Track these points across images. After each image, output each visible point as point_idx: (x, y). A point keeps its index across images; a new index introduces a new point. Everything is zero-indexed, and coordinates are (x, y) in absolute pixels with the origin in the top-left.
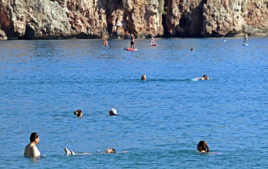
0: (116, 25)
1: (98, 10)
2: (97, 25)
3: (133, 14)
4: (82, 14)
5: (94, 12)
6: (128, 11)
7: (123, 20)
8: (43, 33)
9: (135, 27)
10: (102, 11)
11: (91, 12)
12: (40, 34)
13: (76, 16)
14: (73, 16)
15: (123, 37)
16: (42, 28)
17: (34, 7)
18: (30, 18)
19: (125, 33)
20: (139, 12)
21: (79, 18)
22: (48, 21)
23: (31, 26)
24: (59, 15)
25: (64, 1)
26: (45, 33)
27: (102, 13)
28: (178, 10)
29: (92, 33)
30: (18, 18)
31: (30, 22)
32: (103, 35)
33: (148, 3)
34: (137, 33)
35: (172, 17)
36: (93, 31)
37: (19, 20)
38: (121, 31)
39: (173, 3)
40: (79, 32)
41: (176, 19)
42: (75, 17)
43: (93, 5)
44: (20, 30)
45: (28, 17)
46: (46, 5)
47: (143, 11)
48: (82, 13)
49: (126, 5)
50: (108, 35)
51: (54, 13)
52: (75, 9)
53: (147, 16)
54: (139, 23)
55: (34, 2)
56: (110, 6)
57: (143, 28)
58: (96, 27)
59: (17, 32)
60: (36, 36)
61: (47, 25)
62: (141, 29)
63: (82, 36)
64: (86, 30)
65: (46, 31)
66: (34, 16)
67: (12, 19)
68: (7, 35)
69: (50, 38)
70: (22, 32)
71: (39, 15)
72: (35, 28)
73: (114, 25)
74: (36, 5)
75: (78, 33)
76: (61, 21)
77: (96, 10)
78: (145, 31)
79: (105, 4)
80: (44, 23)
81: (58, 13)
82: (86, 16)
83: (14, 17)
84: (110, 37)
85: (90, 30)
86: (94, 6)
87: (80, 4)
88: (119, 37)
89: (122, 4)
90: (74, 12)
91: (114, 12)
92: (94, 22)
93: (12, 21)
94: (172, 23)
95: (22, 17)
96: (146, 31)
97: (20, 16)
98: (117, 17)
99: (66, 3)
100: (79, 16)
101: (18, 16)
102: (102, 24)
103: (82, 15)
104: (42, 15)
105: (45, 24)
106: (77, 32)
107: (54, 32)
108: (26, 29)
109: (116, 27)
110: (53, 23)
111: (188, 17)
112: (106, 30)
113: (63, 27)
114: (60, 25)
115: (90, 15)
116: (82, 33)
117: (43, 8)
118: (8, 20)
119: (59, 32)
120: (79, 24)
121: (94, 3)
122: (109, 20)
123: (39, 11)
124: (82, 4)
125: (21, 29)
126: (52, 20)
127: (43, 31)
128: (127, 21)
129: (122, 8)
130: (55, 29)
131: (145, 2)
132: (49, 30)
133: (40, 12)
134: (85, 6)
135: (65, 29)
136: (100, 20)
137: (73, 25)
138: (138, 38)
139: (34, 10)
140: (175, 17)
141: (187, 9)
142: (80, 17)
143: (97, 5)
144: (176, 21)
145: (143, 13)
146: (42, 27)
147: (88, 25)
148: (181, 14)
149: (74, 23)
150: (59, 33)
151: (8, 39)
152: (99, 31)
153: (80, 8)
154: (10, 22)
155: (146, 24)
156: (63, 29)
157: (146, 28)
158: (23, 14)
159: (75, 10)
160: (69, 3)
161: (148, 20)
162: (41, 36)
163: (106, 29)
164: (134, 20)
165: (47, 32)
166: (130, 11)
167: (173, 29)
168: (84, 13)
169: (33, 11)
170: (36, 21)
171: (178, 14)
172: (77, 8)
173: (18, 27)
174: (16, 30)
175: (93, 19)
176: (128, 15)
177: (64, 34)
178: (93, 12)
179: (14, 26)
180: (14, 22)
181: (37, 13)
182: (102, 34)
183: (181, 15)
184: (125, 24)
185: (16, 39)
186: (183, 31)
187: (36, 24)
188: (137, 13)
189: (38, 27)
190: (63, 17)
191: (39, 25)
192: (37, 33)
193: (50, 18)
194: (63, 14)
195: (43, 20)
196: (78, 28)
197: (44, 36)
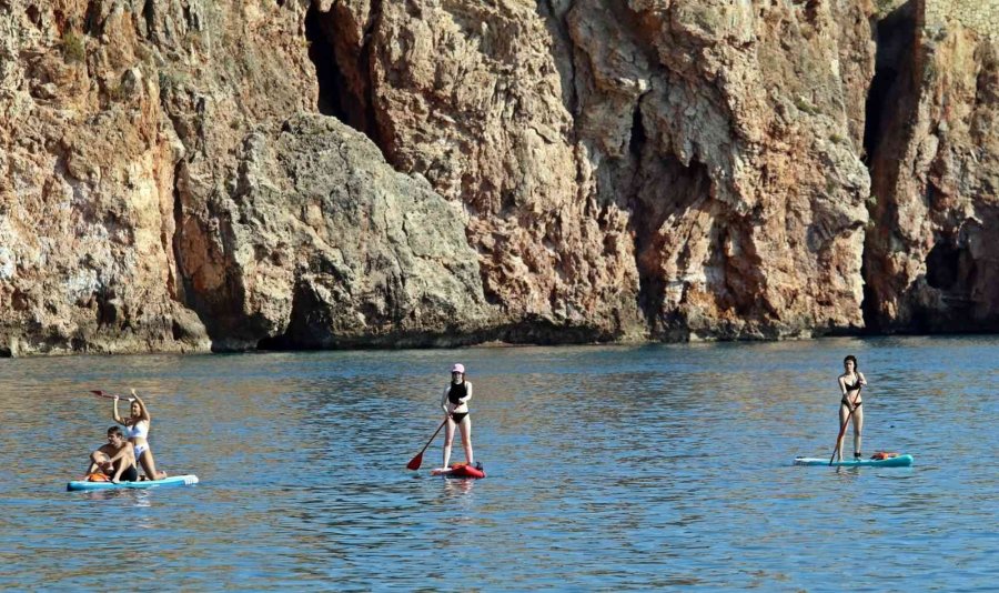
0: (680, 281)
1: (599, 211)
2: (598, 281)
3: (757, 229)
4: (530, 232)
5: (582, 222)
6: (736, 214)
7: (711, 256)
8: (368, 320)
9: (765, 286)
10: (617, 215)
11: (570, 216)
12: (359, 325)
13: (506, 239)
14: (489, 241)
15: (714, 333)
16: (364, 296)
17: (328, 198)
18: (311, 250)
19: (720, 317)
20: (782, 219)
21: (516, 247)
22: (396, 262)
23: (314, 286)
24: (436, 234)
25: (450, 173)
26: (382, 319)
27: (616, 226)
28: (925, 210)
29: (576, 317)
30: (260, 251)
31: (313, 268)
32: (622, 324)
33: (824, 180)
34: (774, 315)
35: (895, 245)
36: (578, 309)
37: (266, 259)
38: (701, 308)
39: (900, 176)
40: (518, 315)
41: (913, 250)
42: (498, 242)
43: (577, 188)
44: (271, 305)
45: (305, 243)
46: (384, 192)
47: (803, 213)
48: (528, 227)
49: (724, 190)
50: (645, 325)
51: (414, 225)
52: (498, 207)
53: (821, 236)
54: (784, 270)
55: (327, 177)
56: (653, 194)
57: (800, 291)
58: (594, 290)
59: (258, 315)
60: (337, 333)
61: (388, 281)
62: (795, 295)
63: (531, 333)
64: (548, 302)
65: (386, 309)
66: (330, 241)
67: (236, 254)
68: (211, 333)
69: (399, 343)
70: (278, 315)
71: (351, 238)
72: (336, 295)
73: (673, 278)
74: (338, 192)
75: (511, 320)
76: (446, 262)
77: (587, 213)
78: (813, 305)
79: (626, 182)
80: (373, 271)
81: (432, 227)
82: (546, 239)
83: (242, 248)
84: (654, 333)
85: (566, 302)
86: (580, 192)
87: (523, 182)
88: (693, 337)
89: (708, 182)
90: (493, 223)
91: (672, 218)
92: (585, 265)
93: (237, 265)
94: (897, 268)
95: (280, 245)
96: (817, 307)
97: (272, 239)
98: (683, 242)
99: (456, 182)
100: (517, 238)
101: (260, 241)
102: (620, 274)
103: (528, 236)
104: (366, 238)
105: (378, 277)
106: (506, 312)
107: (418, 312)
108: (294, 303)
109: (679, 289)
110: (416, 272)
111: (964, 243)
112: (634, 301)
113: (459, 290)
114: (447, 282)
115: (563, 233)
116: (533, 316)
117: (368, 203)
118: (213, 263)
119: (441, 313)
120: (515, 275)
121: (580, 178)
122: (645, 257)
123: (349, 218)
124: (531, 183)
125: (275, 301)
126: (410, 258)
127: (369, 309)
128: (727, 258)
129: (708, 202)
130: (425, 300)
131: (809, 173)
132: (397, 307)
133: (355, 224)
134: (542, 194)
135: (465, 301)
136: (611, 258)
137: (490, 281)
138: (780, 338)
139: (328, 215)
140: (907, 244)
141: (963, 207)
142: (522, 245)
143: (591, 189)
144: (912, 262)
145: (802, 222)
146: (364, 293)
147: (556, 279)
148: (936, 227)
149: (493, 274)
150: (442, 319)
151: (216, 351)
152: (606, 308)
153: (522, 201)
154: (226, 269)
155: (814, 274)
156: (457, 300)
157: (815, 292)
158: (282, 233)
159: (497, 212)
160: (472, 181)
161: (825, 256)
162: (361, 334)
163: (637, 299)
164: (762, 256)
165: (390, 313)
166: (743, 214)
167: (900, 295)
168: (536, 226)
169: (323, 215)
170: (339, 265)
171: (922, 227)
172: (509, 201)
173: (263, 295)
174: (253, 308)
175: (580, 254)
176: (734, 232)
177: (462, 324)
178: (576, 223)
179: (242, 290)
180: (246, 269)
181: (341, 228)
182: (617, 320)
183: (935, 232)
184: (718, 275)
185: (252, 350)
186: (942, 306)
187: (340, 277)
188: (775, 222)
189: (349, 291)
190: (454, 247)
191: (351, 282)
192: (342, 319)
193: (400, 248)
194: (452, 233)
195: (369, 261)
196: (514, 295)
197: (375, 331)
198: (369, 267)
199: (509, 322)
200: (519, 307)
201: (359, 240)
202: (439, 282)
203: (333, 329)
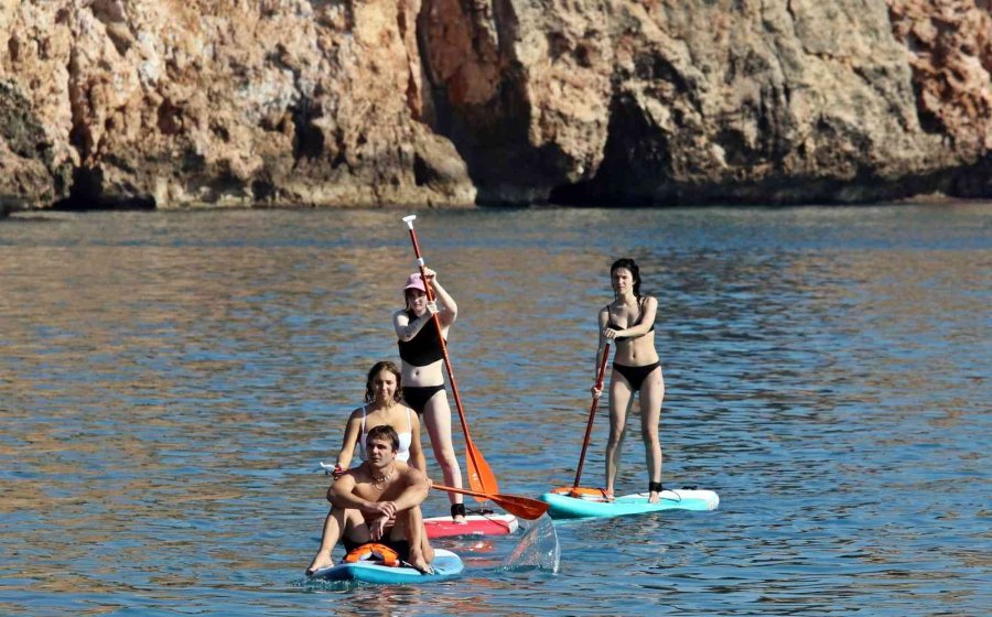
8: (729, 158)
12: (714, 165)
13: (954, 27)
14: (926, 31)
16: (723, 119)
18: (638, 43)
21: (971, 41)
22: (774, 63)
23: (644, 102)
24: (842, 18)
26: (752, 156)
30: (557, 43)
31: (641, 71)
37: (566, 56)
40: (972, 152)
42: (941, 32)
44: (572, 131)
45: (628, 32)
59: (552, 148)
60: (679, 177)
61: (763, 94)
65: (759, 140)
66: (668, 27)
67: (519, 49)
68: (476, 175)
69: (779, 195)
70: (584, 147)
71: (704, 24)
72: (677, 116)
75: (960, 159)
76: (857, 63)
80: (739, 78)
81: (835, 7)
83: (528, 38)
93: (519, 65)
95: (590, 33)
97: (577, 24)
100: (971, 25)
101: (556, 27)
104: (728, 24)
105: (747, 87)
106: (953, 146)
107: (811, 146)
108: (610, 128)
110: (808, 79)
113: (877, 109)
114: (858, 97)
118: (480, 61)
119: (848, 147)
120: (968, 86)
125: (580, 124)
126: (799, 56)
127: (731, 139)
130: (822, 125)
132: (777, 136)
135: (888, 128)
137: (927, 96)
142: (979, 38)
146: (723, 113)
149: (932, 85)
150: (849, 156)
151: (486, 203)
154: (502, 72)
156: (874, 126)
158: (593, 14)
162: (718, 179)
165: (766, 145)
170: (684, 67)
173: (560, 114)
174: (544, 135)
177: (882, 165)
179: (527, 106)
180: (534, 73)
181: (687, 8)
185: (541, 203)
187: (685, 86)
189: (699, 109)
190: (869, 40)
191: (702, 96)
192: (687, 154)
193: (783, 41)
194: (868, 17)
195: (732, 61)
196: (966, 120)
197: (740, 175)
198: (732, 71)
199: (956, 164)
200: (973, 139)
201: (716, 28)
202: (846, 97)
203: (671, 169)
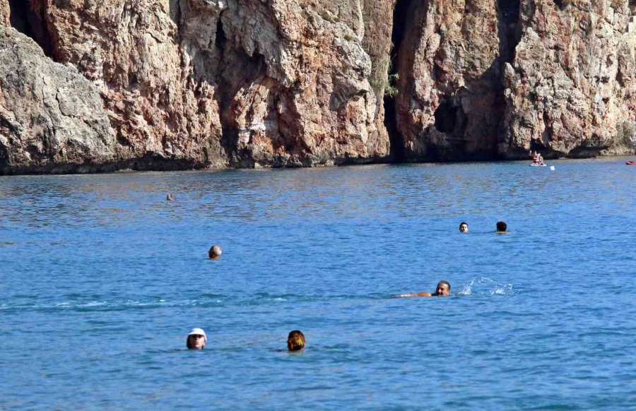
0: (248, 130)
1: (195, 86)
2: (193, 130)
3: (297, 96)
4: (149, 100)
5: (183, 93)
6: (284, 86)
7: (269, 113)
8: (32, 156)
9: (303, 133)
10: (207, 88)
11: (175, 91)
12: (26, 159)
13: (132, 104)
14: (121, 105)
15: (271, 162)
16: (29, 141)
17: (5, 79)
19: (275, 152)
20: (314, 89)
21: (139, 109)
22: (49, 120)
24: (79, 101)
25: (95, 62)
26: (41, 156)
27: (207, 95)
28: (433, 82)
29: (179, 153)
32: (209, 157)
33: (340, 64)
34: (308, 150)
35: (414, 104)
36: (180, 148)
38: (262, 146)
39: (416, 60)
40: (141, 152)
41: (425, 108)
42: (126, 106)
43: (181, 71)
46: (42, 75)
47: (327, 85)
48: (147, 96)
49: (275, 71)
50: (226, 157)
51: (64, 96)
52: (127, 83)
53: (339, 99)
54: (316, 122)
55: (5, 66)
56: (231, 74)
57: (326, 135)
58: (190, 136)
60: (12, 164)
61: (45, 131)
62: (322, 138)
63: (150, 164)
64: (160, 144)
65: (44, 149)
66: (7, 106)
69: (54, 170)
71: (20, 104)
72: (11, 141)
73: (243, 128)
74: (11, 75)
75: (136, 155)
76: (85, 119)
77: (188, 87)
78: (334, 144)
79: (214, 67)
80: (35, 125)
81: (76, 97)
82: (160, 104)
84: (231, 163)
85: (172, 144)
86: (183, 74)
87: (143, 68)
88: (257, 165)
89: (265, 66)
90: (123, 94)
91: (243, 89)
92: (185, 120)
94: (416, 119)
96: (337, 146)
98: (250, 105)
99: (99, 68)
100: (140, 103)
102: (208, 125)
103: (147, 102)
104: (30, 104)
105: (38, 129)
106: (133, 150)
107: (64, 151)
109: (247, 135)
110: (63, 125)
111: (459, 103)
112: (218, 143)
113: (93, 137)
114: (84, 132)
115: (170, 100)
116: (150, 153)
117: (31, 82)
119: (80, 151)
120: (139, 126)
121: (182, 65)
122: (226, 115)
123: (19, 92)
124: (147, 67)
126: (59, 116)
127: (32, 149)
128: (279, 115)
129: (265, 79)
130: (69, 143)
131: (330, 60)
132: (51, 148)
133: (23, 96)
134: (155, 75)
135: (98, 144)
136: (202, 116)
137: (122, 131)
138: (312, 165)
139: (5, 90)
140: (422, 104)
141: (457, 79)
142: (143, 108)
143: (190, 71)
144: (425, 116)
145: (327, 91)
146: (29, 139)
147: (166, 129)
148: (440, 93)
149: (124, 126)
150: (80, 155)
152: (198, 147)
153: (142, 80)
155: (336, 124)
156: (91, 143)
157: (336, 136)
159: (126, 86)
160: (110, 67)
161: (342, 112)
162: (28, 165)
163: (220, 141)
164: (301, 113)
165: (46, 151)
166: (287, 86)
167: (418, 137)
168: (152, 96)
169: (2, 90)
170: (13, 122)
171: (431, 93)
172: (134, 79)
175: (181, 113)
176: (283, 98)
177: (94, 158)
178: (180, 93)
181: (14, 98)
182: (206, 155)
183: (439, 96)
184: (274, 125)
186: (446, 143)
187: (13, 129)
188: (309, 91)
189: (20, 138)
190: (91, 109)
191: (20, 133)
192: (15, 155)
193: (52, 111)
194: (91, 101)
195: (32, 119)
196: (138, 140)
197: (37, 163)
198: (32, 123)
199: (135, 157)
200: (141, 147)
201: (25, 106)
202: (79, 132)
203: (9, 162)
